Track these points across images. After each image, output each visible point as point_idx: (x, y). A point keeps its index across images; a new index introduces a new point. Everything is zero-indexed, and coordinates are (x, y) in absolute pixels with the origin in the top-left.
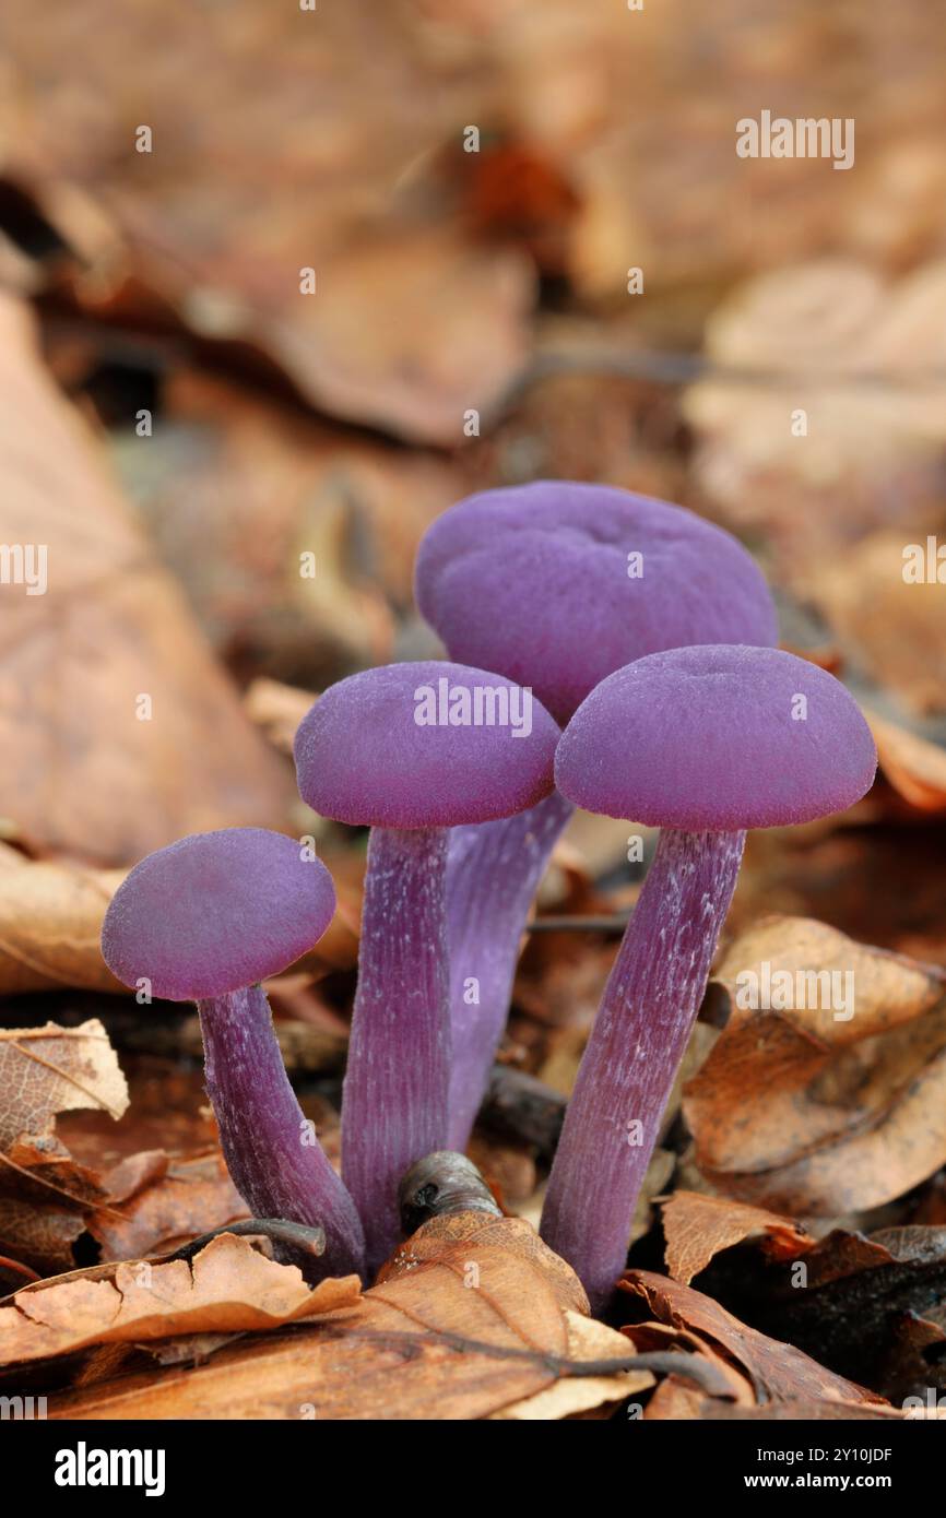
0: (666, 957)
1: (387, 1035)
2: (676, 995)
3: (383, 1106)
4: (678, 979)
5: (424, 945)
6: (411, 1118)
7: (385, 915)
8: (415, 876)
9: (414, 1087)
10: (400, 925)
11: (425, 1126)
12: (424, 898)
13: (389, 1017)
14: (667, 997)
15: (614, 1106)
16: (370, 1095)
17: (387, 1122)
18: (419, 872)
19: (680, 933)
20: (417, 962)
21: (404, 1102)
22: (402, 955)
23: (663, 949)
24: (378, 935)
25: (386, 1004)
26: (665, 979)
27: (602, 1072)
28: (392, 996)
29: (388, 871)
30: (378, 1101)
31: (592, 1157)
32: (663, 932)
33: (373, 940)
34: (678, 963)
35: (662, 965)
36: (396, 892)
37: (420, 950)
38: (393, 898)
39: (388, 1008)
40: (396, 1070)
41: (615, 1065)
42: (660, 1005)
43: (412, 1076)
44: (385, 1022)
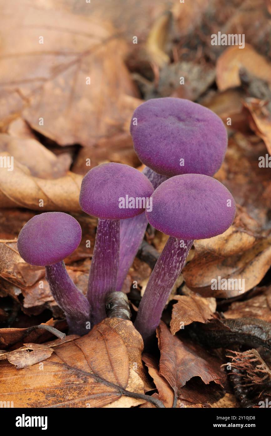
0: (173, 257)
1: (100, 260)
2: (175, 266)
3: (98, 277)
4: (176, 263)
5: (112, 239)
6: (105, 281)
7: (102, 230)
8: (110, 222)
9: (107, 274)
10: (106, 233)
11: (109, 283)
12: (113, 227)
13: (101, 255)
14: (173, 267)
15: (157, 290)
16: (95, 274)
17: (99, 281)
18: (112, 221)
19: (177, 252)
20: (110, 243)
21: (104, 277)
22: (106, 241)
23: (173, 255)
24: (100, 235)
25: (101, 252)
26: (172, 262)
27: (155, 280)
28: (103, 250)
29: (103, 220)
30: (97, 276)
31: (151, 301)
32: (173, 251)
33: (99, 235)
34: (176, 259)
35: (172, 259)
36: (105, 225)
37: (111, 240)
38: (104, 227)
39: (101, 253)
40: (102, 269)
41: (158, 280)
42: (171, 269)
43: (107, 271)
44: (100, 256)
